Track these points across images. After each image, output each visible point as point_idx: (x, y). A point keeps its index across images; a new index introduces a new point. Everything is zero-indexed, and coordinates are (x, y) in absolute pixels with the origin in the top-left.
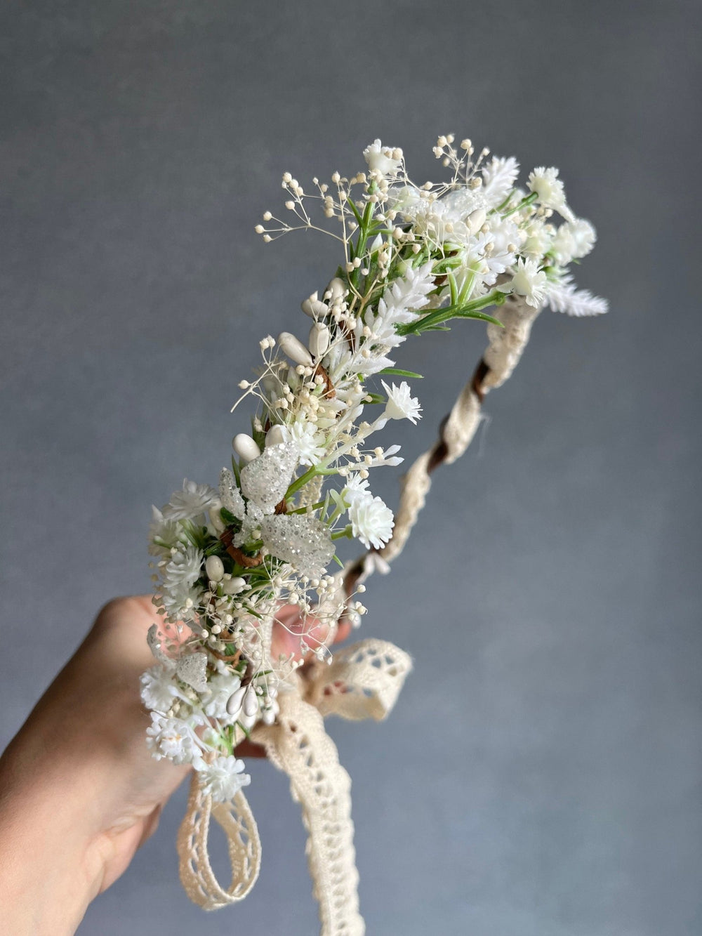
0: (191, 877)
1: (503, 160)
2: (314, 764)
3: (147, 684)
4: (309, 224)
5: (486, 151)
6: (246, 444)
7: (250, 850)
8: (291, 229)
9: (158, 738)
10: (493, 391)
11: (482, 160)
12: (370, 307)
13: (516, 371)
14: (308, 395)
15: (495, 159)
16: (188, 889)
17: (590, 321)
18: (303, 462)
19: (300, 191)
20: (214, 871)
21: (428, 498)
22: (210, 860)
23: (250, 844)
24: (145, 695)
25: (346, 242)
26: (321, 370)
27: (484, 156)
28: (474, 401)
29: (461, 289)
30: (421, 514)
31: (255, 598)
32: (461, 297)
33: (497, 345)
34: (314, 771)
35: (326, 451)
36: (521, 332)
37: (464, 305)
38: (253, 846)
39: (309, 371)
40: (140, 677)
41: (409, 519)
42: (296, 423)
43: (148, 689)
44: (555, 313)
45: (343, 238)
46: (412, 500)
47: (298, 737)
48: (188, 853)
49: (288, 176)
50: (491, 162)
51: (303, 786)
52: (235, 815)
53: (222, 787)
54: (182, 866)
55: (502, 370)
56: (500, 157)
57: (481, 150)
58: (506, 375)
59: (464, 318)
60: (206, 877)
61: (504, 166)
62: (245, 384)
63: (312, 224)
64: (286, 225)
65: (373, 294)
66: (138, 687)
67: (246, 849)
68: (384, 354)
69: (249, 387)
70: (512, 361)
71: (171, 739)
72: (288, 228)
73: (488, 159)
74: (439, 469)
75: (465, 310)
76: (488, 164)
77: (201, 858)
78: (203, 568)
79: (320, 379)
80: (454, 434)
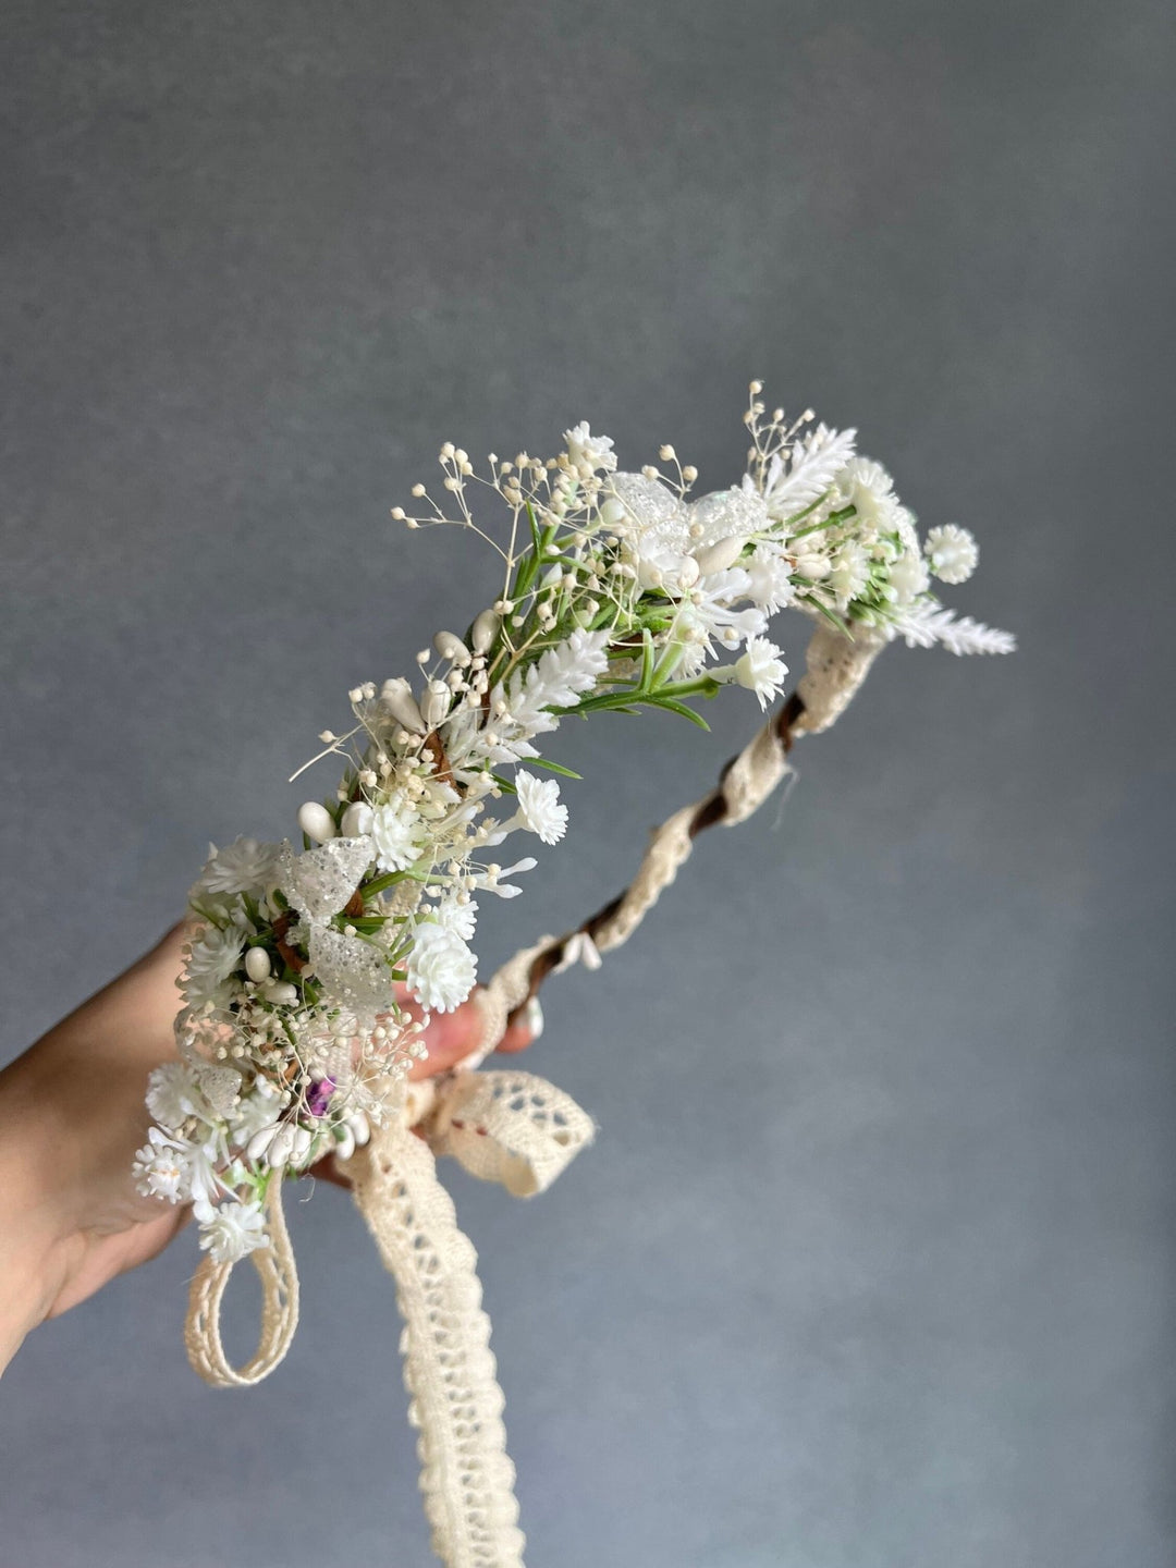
0: (195, 1336)
1: (834, 432)
2: (414, 1224)
3: (157, 1086)
4: (469, 522)
5: (809, 415)
6: (315, 817)
7: (285, 1317)
8: (445, 520)
9: (148, 1168)
10: (809, 737)
11: (800, 428)
12: (520, 668)
13: (843, 719)
14: (408, 773)
15: (822, 427)
16: (191, 1351)
17: (980, 662)
18: (381, 865)
19: (469, 469)
20: (222, 1336)
21: (682, 870)
22: (220, 1321)
23: (287, 1310)
24: (151, 1100)
25: (512, 563)
26: (435, 743)
27: (805, 422)
28: (776, 747)
29: (659, 663)
30: (666, 892)
31: (303, 1018)
32: (656, 675)
33: (817, 676)
34: (412, 1234)
35: (422, 852)
36: (855, 667)
37: (658, 688)
38: (290, 1314)
39: (416, 742)
40: (150, 1074)
41: (644, 896)
42: (386, 806)
43: (158, 1093)
44: (913, 649)
45: (507, 555)
46: (657, 869)
47: (390, 1180)
48: (197, 1304)
49: (449, 448)
50: (814, 432)
51: (393, 1252)
52: (277, 1265)
53: (225, 1243)
54: (189, 1318)
55: (822, 715)
56: (830, 427)
57: (802, 412)
58: (828, 721)
59: (655, 707)
60: (212, 1343)
61: (831, 444)
62: (328, 736)
63: (473, 523)
64: (440, 512)
65: (527, 651)
66: (143, 1086)
67: (280, 1313)
68: (526, 738)
69: (333, 741)
70: (839, 703)
71: (164, 1173)
72: (440, 518)
73: (812, 426)
74: (708, 833)
75: (657, 695)
76: (809, 434)
77: (211, 1316)
78: (242, 959)
79: (429, 755)
80: (738, 787)
